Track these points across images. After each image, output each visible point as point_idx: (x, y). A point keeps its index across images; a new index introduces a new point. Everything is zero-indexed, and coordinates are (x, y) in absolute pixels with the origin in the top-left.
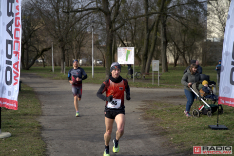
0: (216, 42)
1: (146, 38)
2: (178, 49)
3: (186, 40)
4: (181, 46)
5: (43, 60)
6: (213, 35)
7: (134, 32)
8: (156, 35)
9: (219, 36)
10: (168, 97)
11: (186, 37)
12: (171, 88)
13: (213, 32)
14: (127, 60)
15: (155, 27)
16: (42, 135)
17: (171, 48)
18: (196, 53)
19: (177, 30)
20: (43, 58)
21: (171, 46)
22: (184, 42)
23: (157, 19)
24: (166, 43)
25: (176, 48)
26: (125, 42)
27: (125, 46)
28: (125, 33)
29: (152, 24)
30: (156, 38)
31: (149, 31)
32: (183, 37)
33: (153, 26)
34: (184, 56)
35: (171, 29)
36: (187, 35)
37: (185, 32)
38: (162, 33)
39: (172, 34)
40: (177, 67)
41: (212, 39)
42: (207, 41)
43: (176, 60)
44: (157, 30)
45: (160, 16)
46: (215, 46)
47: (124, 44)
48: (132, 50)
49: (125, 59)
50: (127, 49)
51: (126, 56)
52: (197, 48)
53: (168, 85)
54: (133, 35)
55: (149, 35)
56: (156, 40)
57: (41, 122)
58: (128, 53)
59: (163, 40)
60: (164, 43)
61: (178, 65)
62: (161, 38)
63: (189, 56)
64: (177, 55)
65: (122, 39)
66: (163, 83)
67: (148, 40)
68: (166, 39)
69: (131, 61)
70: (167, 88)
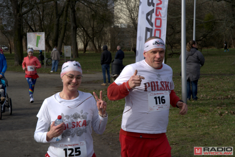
0: (123, 28)
1: (55, 23)
2: (87, 35)
3: (95, 26)
4: (90, 31)
6: (121, 21)
7: (41, 17)
8: (66, 20)
9: (126, 22)
10: (83, 83)
11: (95, 23)
12: (84, 73)
13: (120, 18)
14: (37, 46)
15: (64, 12)
17: (80, 34)
18: (105, 39)
19: (85, 16)
21: (80, 31)
22: (93, 28)
23: (66, 4)
24: (75, 29)
25: (85, 33)
26: (33, 28)
27: (33, 32)
28: (33, 17)
29: (62, 9)
30: (66, 23)
31: (59, 16)
32: (92, 23)
34: (93, 42)
35: (80, 14)
36: (96, 20)
37: (94, 17)
38: (71, 19)
39: (81, 20)
40: (86, 52)
41: (119, 25)
42: (114, 27)
43: (86, 46)
44: (67, 16)
45: (69, 1)
46: (123, 32)
47: (32, 29)
48: (43, 35)
49: (35, 44)
50: (38, 34)
51: (36, 42)
52: (106, 33)
54: (41, 21)
55: (58, 20)
56: (65, 26)
58: (38, 38)
59: (72, 26)
60: (73, 29)
61: (88, 51)
62: (70, 23)
63: (98, 42)
64: (87, 41)
65: (30, 24)
67: (58, 25)
68: (76, 24)
69: (42, 46)
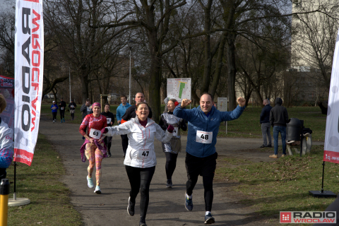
0: (304, 72)
1: (206, 65)
2: (251, 82)
3: (261, 70)
4: (254, 77)
5: (55, 94)
6: (301, 62)
7: (187, 56)
8: (221, 61)
9: (309, 63)
10: (243, 151)
11: (262, 65)
12: (244, 137)
13: (299, 58)
14: (180, 97)
15: (219, 50)
16: (72, 202)
17: (240, 80)
18: (276, 88)
19: (248, 54)
20: (55, 92)
21: (240, 77)
22: (259, 72)
23: (223, 38)
24: (234, 73)
25: (247, 80)
26: (175, 71)
27: (175, 77)
28: (175, 57)
29: (216, 45)
30: (222, 66)
31: (211, 55)
32: (258, 65)
33: (217, 49)
34: (259, 92)
35: (241, 53)
36: (263, 61)
37: (261, 57)
38: (228, 59)
39: (242, 60)
40: (248, 107)
41: (298, 68)
42: (291, 70)
43: (247, 97)
44: (222, 55)
45: (226, 35)
46: (304, 78)
47: (173, 74)
48: (188, 82)
49: (178, 95)
50: (181, 80)
51: (179, 91)
52: (278, 80)
53: (239, 134)
54: (187, 62)
55: (211, 61)
56: (220, 69)
57: (67, 183)
58: (182, 86)
59: (230, 68)
60: (231, 73)
61: (250, 104)
62: (227, 65)
63: (266, 92)
64: (249, 91)
65: (171, 66)
66: (232, 131)
67: (209, 68)
68: (235, 67)
69: (187, 97)
70: (239, 137)
